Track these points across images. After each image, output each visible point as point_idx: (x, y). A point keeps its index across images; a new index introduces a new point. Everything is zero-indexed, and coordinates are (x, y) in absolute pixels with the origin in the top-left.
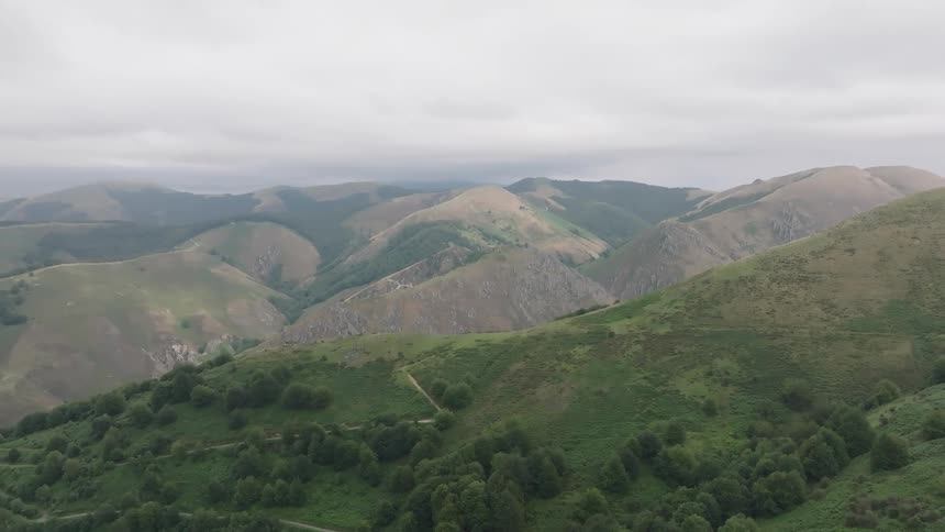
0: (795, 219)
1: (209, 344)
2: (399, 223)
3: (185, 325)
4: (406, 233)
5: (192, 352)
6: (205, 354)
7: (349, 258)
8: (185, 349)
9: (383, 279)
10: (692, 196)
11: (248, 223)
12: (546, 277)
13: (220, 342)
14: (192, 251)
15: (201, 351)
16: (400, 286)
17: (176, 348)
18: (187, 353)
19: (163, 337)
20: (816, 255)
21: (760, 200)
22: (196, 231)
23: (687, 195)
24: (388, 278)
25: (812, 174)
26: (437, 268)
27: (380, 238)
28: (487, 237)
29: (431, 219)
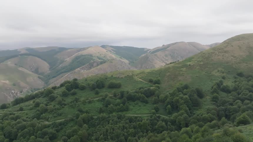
0: (175, 53)
1: (23, 90)
2: (74, 56)
3: (14, 85)
4: (77, 58)
5: (18, 93)
6: (22, 93)
7: (60, 65)
8: (16, 92)
9: (77, 69)
10: (145, 50)
11: (26, 56)
12: (124, 67)
13: (27, 89)
14: (10, 63)
15: (21, 92)
16: (82, 71)
17: (13, 91)
18: (17, 93)
19: (8, 88)
20: (225, 47)
21: (167, 49)
22: (8, 58)
23: (144, 50)
24: (78, 69)
25: (176, 43)
26: (92, 65)
27: (68, 60)
28: (99, 59)
29: (83, 54)
